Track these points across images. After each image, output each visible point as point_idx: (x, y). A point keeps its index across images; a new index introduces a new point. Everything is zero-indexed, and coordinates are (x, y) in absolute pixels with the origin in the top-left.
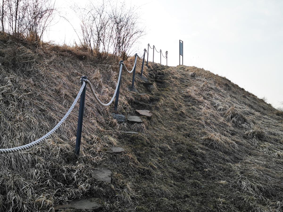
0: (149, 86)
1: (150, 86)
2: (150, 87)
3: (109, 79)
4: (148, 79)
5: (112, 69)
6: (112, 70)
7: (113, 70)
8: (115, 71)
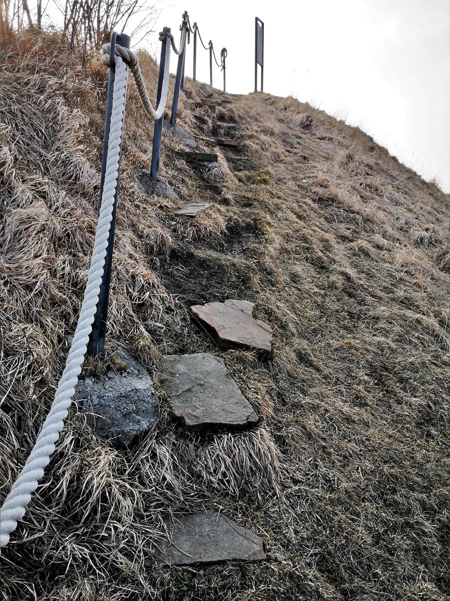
0: (206, 163)
1: (210, 165)
2: (209, 170)
3: (53, 142)
4: (195, 138)
5: (64, 95)
6: (61, 100)
7: (68, 102)
8: (76, 105)
